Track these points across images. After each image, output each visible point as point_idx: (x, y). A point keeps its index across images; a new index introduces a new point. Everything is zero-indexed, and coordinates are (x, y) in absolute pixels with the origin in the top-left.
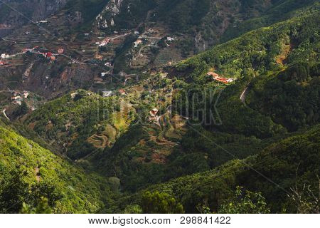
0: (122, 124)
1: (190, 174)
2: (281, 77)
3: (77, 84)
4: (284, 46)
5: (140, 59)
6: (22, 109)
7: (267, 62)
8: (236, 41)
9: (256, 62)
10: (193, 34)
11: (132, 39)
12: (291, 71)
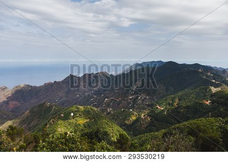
0: (134, 118)
1: (151, 132)
2: (176, 108)
3: (123, 107)
4: (177, 101)
5: (140, 102)
6: (110, 113)
7: (172, 105)
8: (164, 99)
9: (169, 104)
10: (153, 96)
11: (138, 97)
12: (178, 107)
